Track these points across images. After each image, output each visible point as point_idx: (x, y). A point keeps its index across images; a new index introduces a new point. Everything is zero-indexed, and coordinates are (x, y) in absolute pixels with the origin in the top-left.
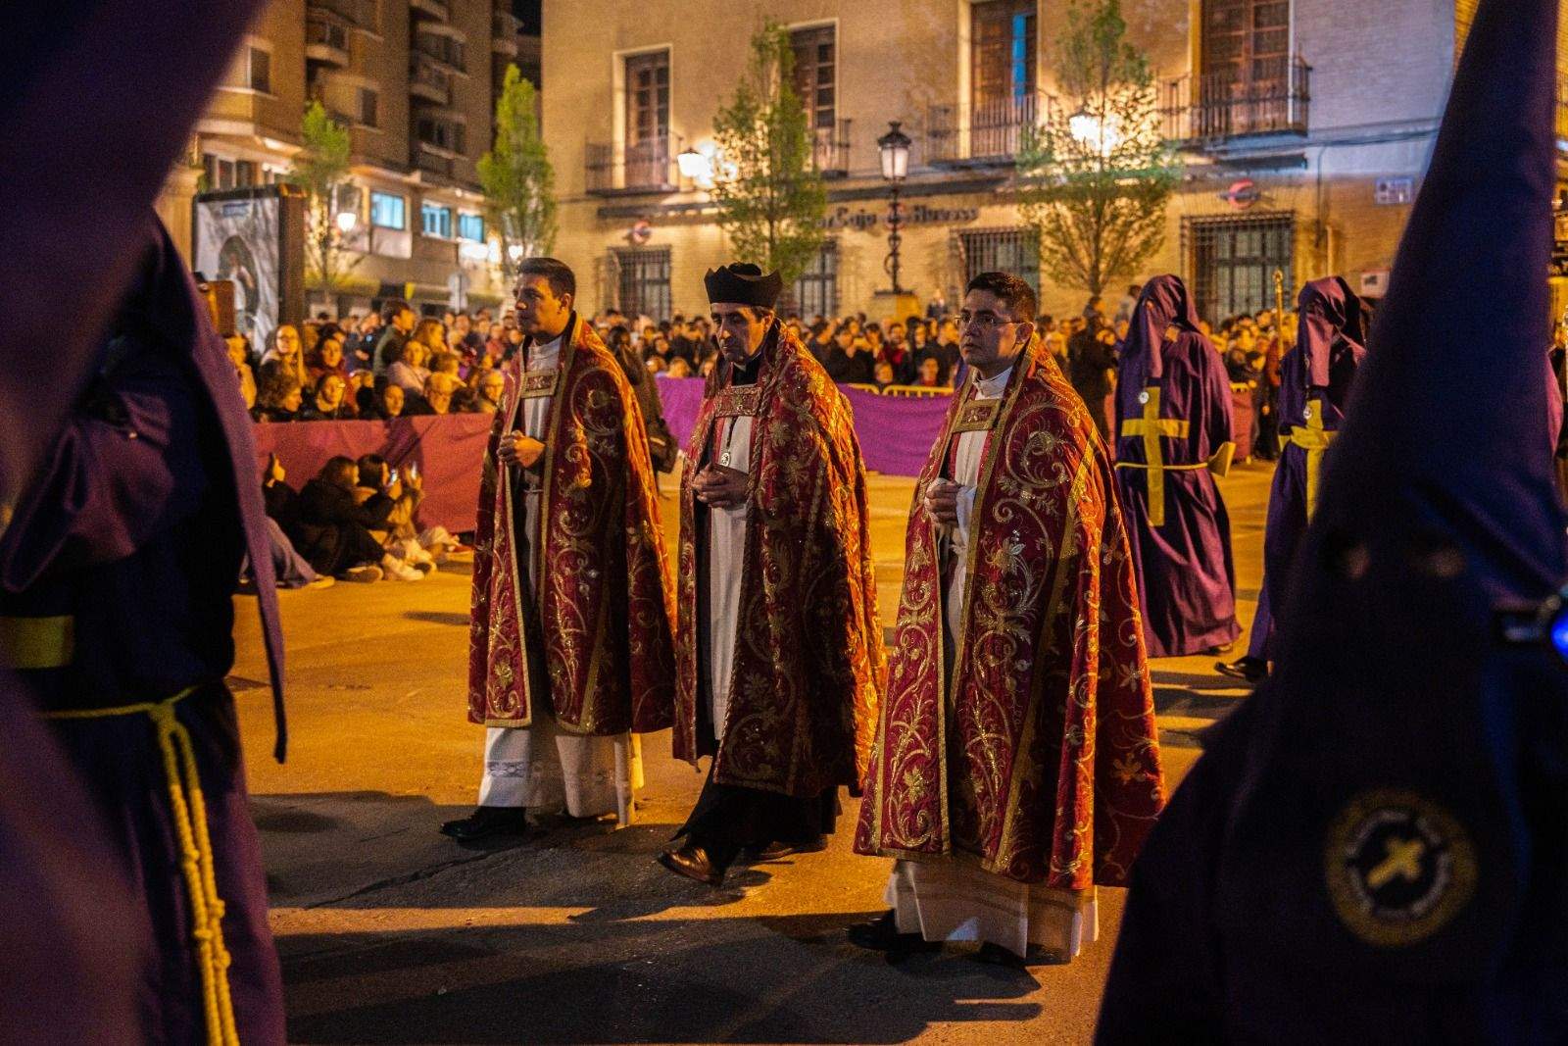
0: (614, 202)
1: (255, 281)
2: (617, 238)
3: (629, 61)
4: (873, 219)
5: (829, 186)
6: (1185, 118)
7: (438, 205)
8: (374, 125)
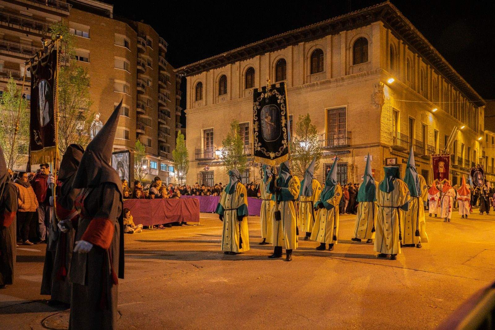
0: (201, 161)
1: (124, 170)
2: (202, 169)
3: (205, 131)
4: (257, 165)
5: (247, 157)
6: (324, 142)
7: (164, 164)
8: (151, 147)
